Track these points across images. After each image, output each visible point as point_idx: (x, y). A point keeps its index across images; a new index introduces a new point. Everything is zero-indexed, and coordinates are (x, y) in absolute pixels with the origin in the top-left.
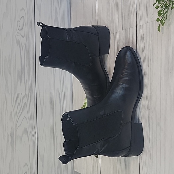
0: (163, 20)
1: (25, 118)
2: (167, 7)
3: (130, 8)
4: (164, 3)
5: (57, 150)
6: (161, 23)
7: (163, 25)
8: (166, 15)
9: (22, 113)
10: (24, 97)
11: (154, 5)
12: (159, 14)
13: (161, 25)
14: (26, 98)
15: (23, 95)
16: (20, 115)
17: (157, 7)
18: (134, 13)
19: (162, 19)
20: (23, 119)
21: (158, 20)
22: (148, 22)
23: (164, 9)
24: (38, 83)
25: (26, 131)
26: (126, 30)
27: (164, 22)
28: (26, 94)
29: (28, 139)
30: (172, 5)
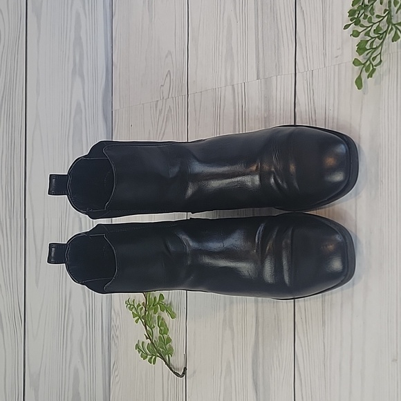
0: (371, 63)
2: (381, 34)
3: (278, 30)
4: (372, 26)
5: (71, 358)
7: (370, 76)
8: (380, 53)
11: (347, 27)
12: (361, 49)
13: (365, 74)
17: (355, 33)
18: (290, 42)
19: (368, 62)
21: (356, 62)
22: (327, 66)
23: (372, 38)
27: (374, 70)
30: (396, 32)
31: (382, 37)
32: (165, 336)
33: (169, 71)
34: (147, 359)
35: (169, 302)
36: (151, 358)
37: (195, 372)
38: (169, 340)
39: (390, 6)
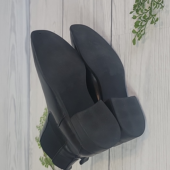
2: (146, 19)
4: (142, 14)
6: (137, 36)
7: (139, 39)
8: (145, 29)
11: (131, 13)
12: (136, 25)
13: (137, 38)
17: (134, 17)
18: (109, 20)
19: (139, 32)
21: (134, 31)
22: (126, 33)
23: (142, 20)
27: (141, 37)
30: (153, 19)
31: (146, 21)
36: (46, 165)
39: (151, 6)
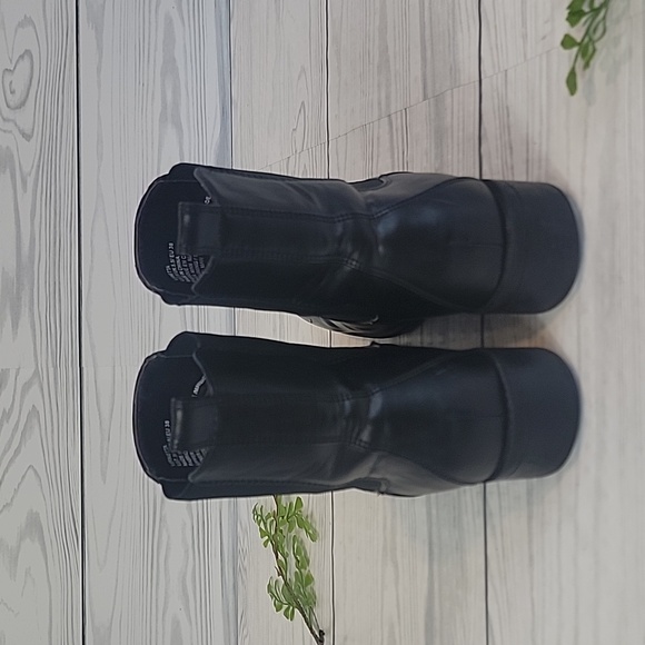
1: (31, 471)
5: (166, 603)
9: (17, 452)
10: (27, 386)
14: (35, 388)
15: (26, 374)
16: (11, 461)
20: (23, 477)
24: (89, 326)
25: (33, 525)
26: (439, 99)
28: (36, 373)
29: (46, 559)
32: (305, 572)
33: (303, 103)
34: (283, 610)
35: (309, 513)
36: (288, 608)
37: (345, 639)
38: (310, 579)
